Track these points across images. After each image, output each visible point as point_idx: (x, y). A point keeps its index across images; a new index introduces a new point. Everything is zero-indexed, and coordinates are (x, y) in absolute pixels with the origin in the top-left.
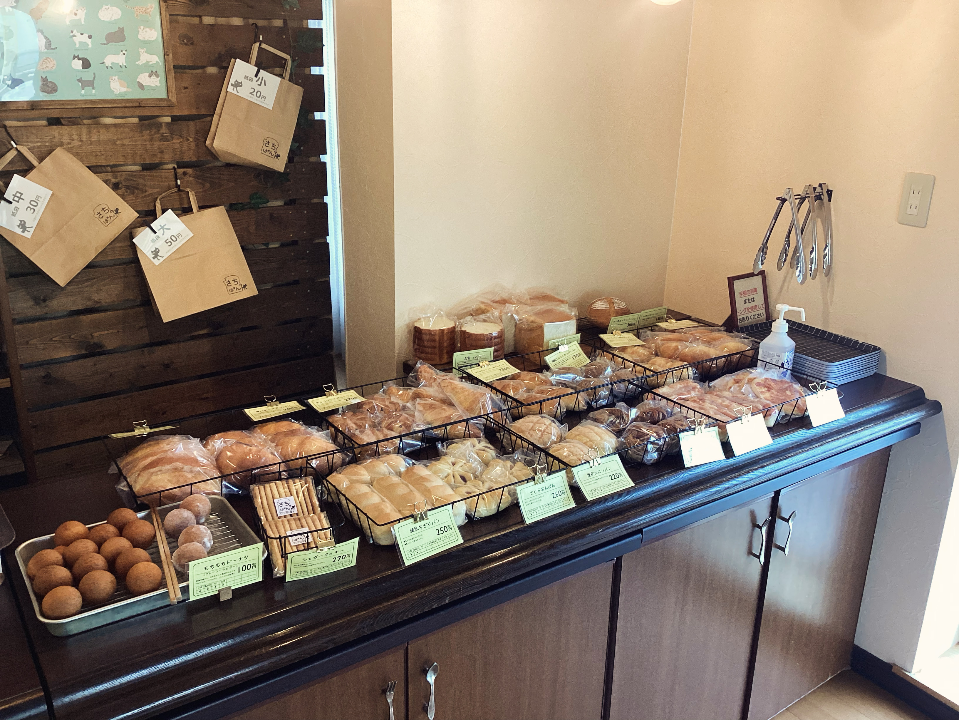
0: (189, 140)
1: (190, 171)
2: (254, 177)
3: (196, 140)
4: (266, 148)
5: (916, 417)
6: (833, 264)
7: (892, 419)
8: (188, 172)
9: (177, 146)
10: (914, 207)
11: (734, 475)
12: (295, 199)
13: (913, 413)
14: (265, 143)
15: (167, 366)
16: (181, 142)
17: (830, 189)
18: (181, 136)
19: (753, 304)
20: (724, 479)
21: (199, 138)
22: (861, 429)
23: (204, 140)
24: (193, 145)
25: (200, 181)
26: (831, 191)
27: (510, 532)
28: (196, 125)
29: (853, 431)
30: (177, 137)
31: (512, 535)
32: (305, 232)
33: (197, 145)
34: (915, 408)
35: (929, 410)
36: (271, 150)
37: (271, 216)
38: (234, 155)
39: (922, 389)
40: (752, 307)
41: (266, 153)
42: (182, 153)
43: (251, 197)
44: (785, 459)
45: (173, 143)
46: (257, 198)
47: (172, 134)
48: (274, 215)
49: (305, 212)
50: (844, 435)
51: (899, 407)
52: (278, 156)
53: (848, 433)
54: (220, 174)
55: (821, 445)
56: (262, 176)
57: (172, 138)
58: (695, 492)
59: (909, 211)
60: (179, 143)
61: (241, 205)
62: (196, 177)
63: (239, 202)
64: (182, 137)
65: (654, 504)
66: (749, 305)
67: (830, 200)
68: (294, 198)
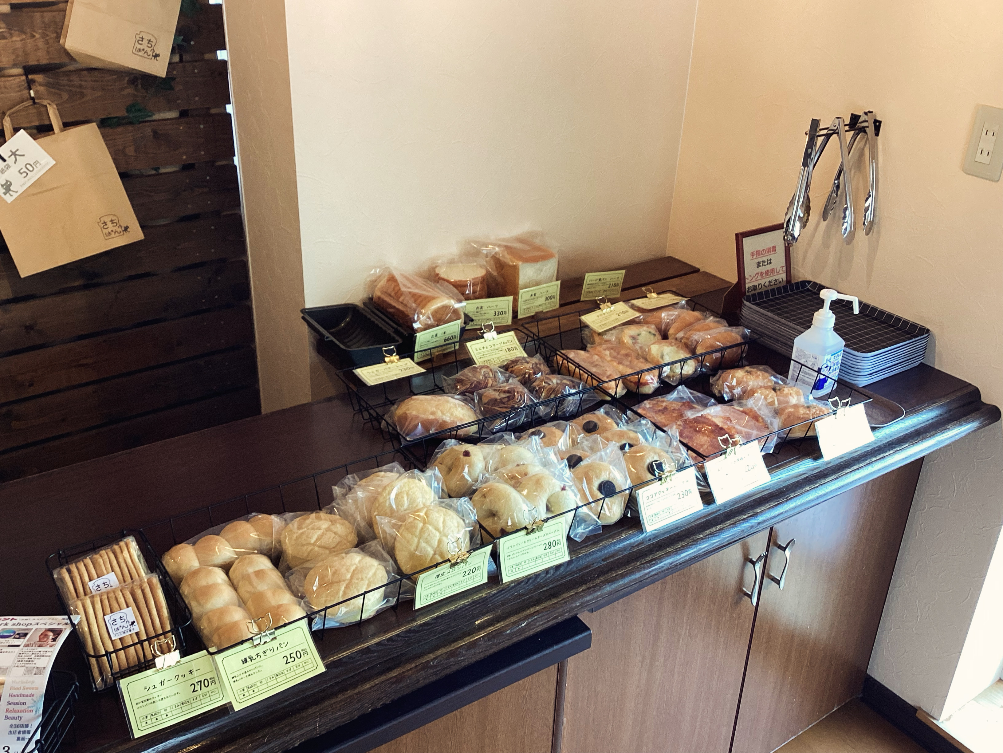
0: (34, 36)
1: (39, 78)
2: (128, 84)
3: (44, 36)
4: (139, 46)
5: (965, 431)
6: (877, 220)
7: (933, 435)
8: (36, 79)
9: (19, 45)
10: (985, 153)
11: (714, 529)
12: (187, 110)
13: (961, 425)
14: (138, 39)
15: (29, 328)
16: (24, 40)
17: (879, 119)
18: (22, 32)
19: (769, 267)
20: (701, 536)
21: (48, 33)
22: (891, 452)
23: (55, 35)
24: (41, 44)
25: (53, 90)
26: (880, 122)
27: (398, 635)
28: (42, 17)
29: (882, 455)
30: (17, 32)
31: (399, 639)
32: (203, 153)
33: (47, 43)
34: (965, 418)
35: (984, 420)
36: (146, 49)
37: (156, 134)
38: (95, 58)
39: (977, 389)
40: (767, 272)
41: (139, 54)
42: (26, 54)
43: (129, 109)
44: (786, 501)
45: (12, 42)
46: (136, 111)
47: (10, 29)
48: (160, 132)
49: (202, 126)
50: (868, 462)
51: (946, 416)
52: (156, 56)
53: (874, 459)
54: (81, 81)
55: (835, 479)
56: (140, 81)
57: (11, 35)
58: (660, 558)
59: (979, 158)
60: (21, 41)
61: (116, 120)
62: (48, 85)
63: (110, 116)
64: (25, 33)
65: (602, 578)
66: (763, 269)
67: (877, 134)
68: (187, 108)
